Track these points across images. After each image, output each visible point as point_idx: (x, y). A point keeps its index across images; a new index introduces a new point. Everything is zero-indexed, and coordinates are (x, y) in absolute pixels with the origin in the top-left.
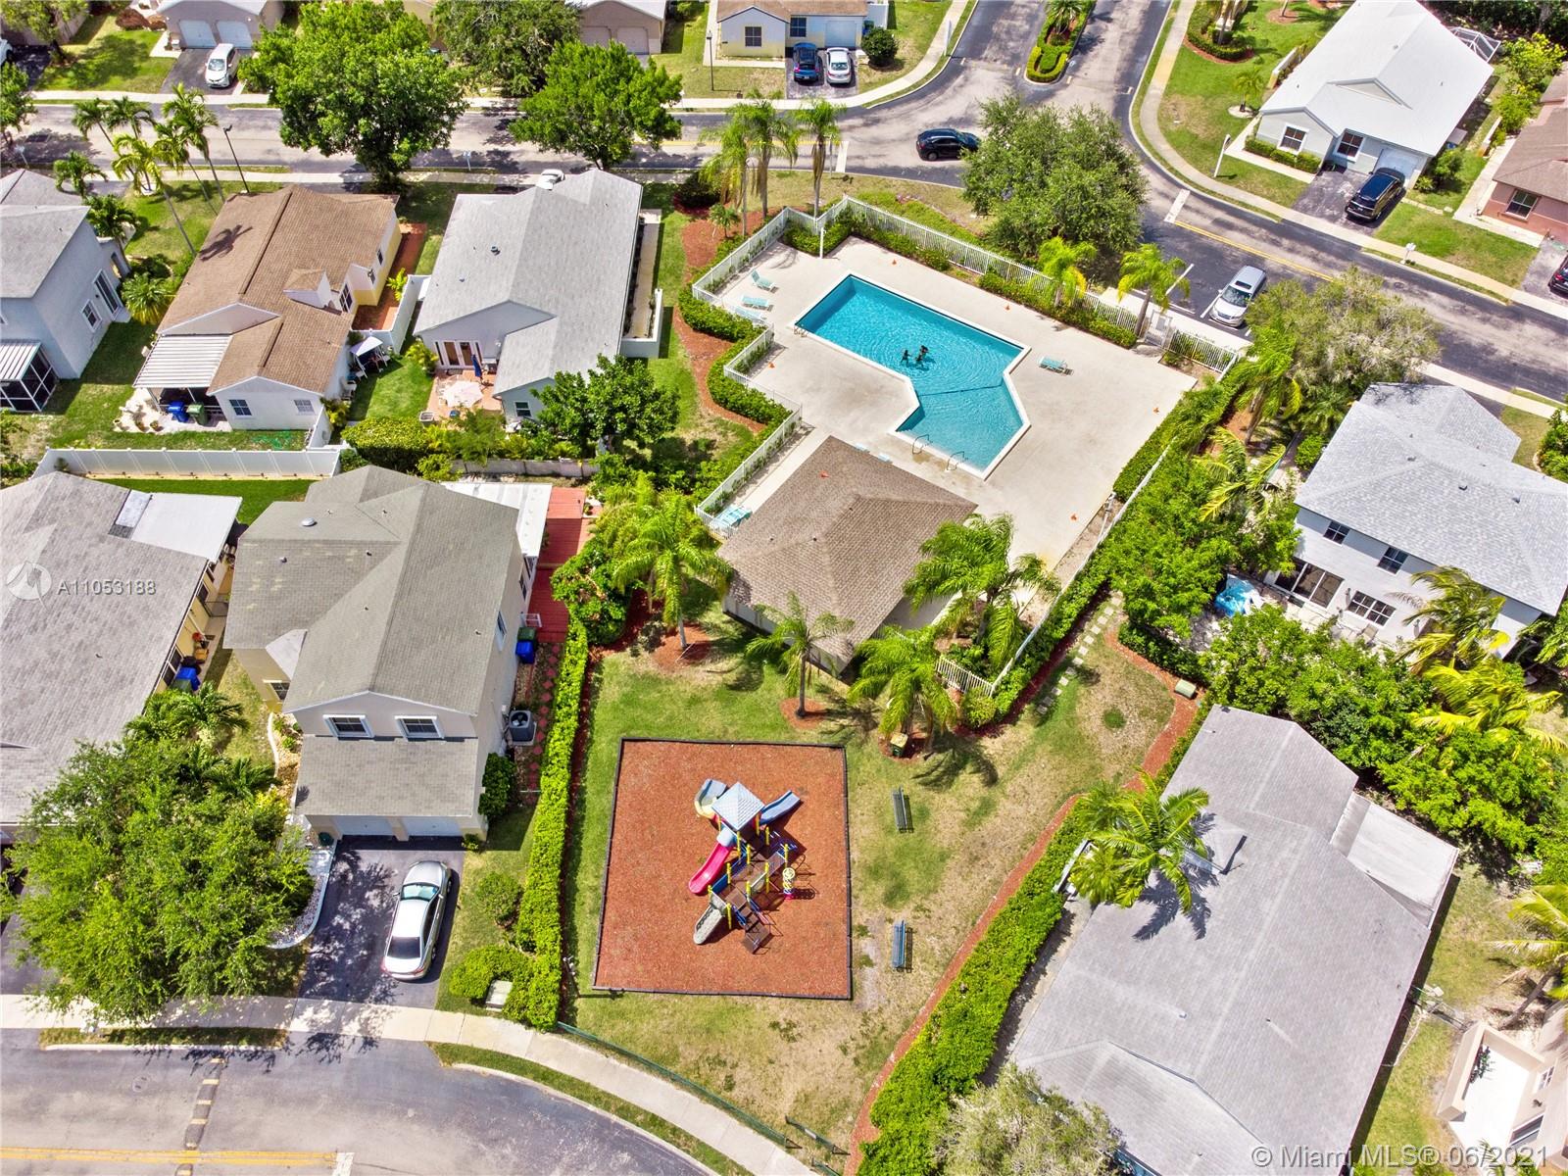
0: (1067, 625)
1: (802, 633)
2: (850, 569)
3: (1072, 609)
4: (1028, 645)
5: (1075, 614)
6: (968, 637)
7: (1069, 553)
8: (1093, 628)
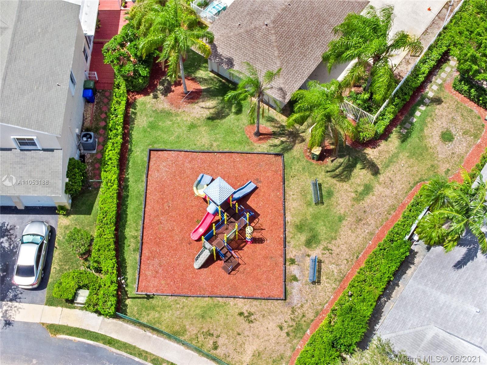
0: (421, 78)
1: (257, 86)
2: (288, 44)
3: (425, 69)
4: (397, 91)
5: (427, 71)
6: (360, 86)
7: (426, 32)
8: (437, 80)
